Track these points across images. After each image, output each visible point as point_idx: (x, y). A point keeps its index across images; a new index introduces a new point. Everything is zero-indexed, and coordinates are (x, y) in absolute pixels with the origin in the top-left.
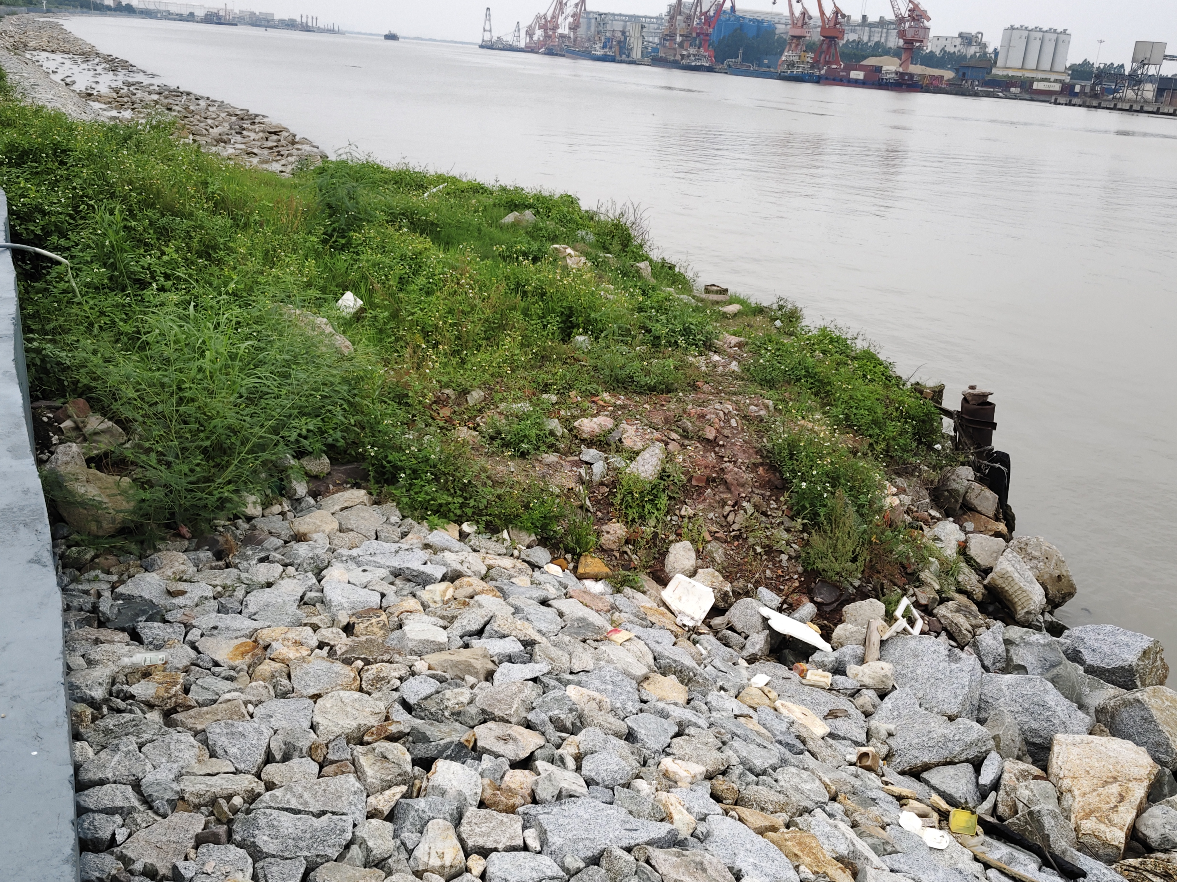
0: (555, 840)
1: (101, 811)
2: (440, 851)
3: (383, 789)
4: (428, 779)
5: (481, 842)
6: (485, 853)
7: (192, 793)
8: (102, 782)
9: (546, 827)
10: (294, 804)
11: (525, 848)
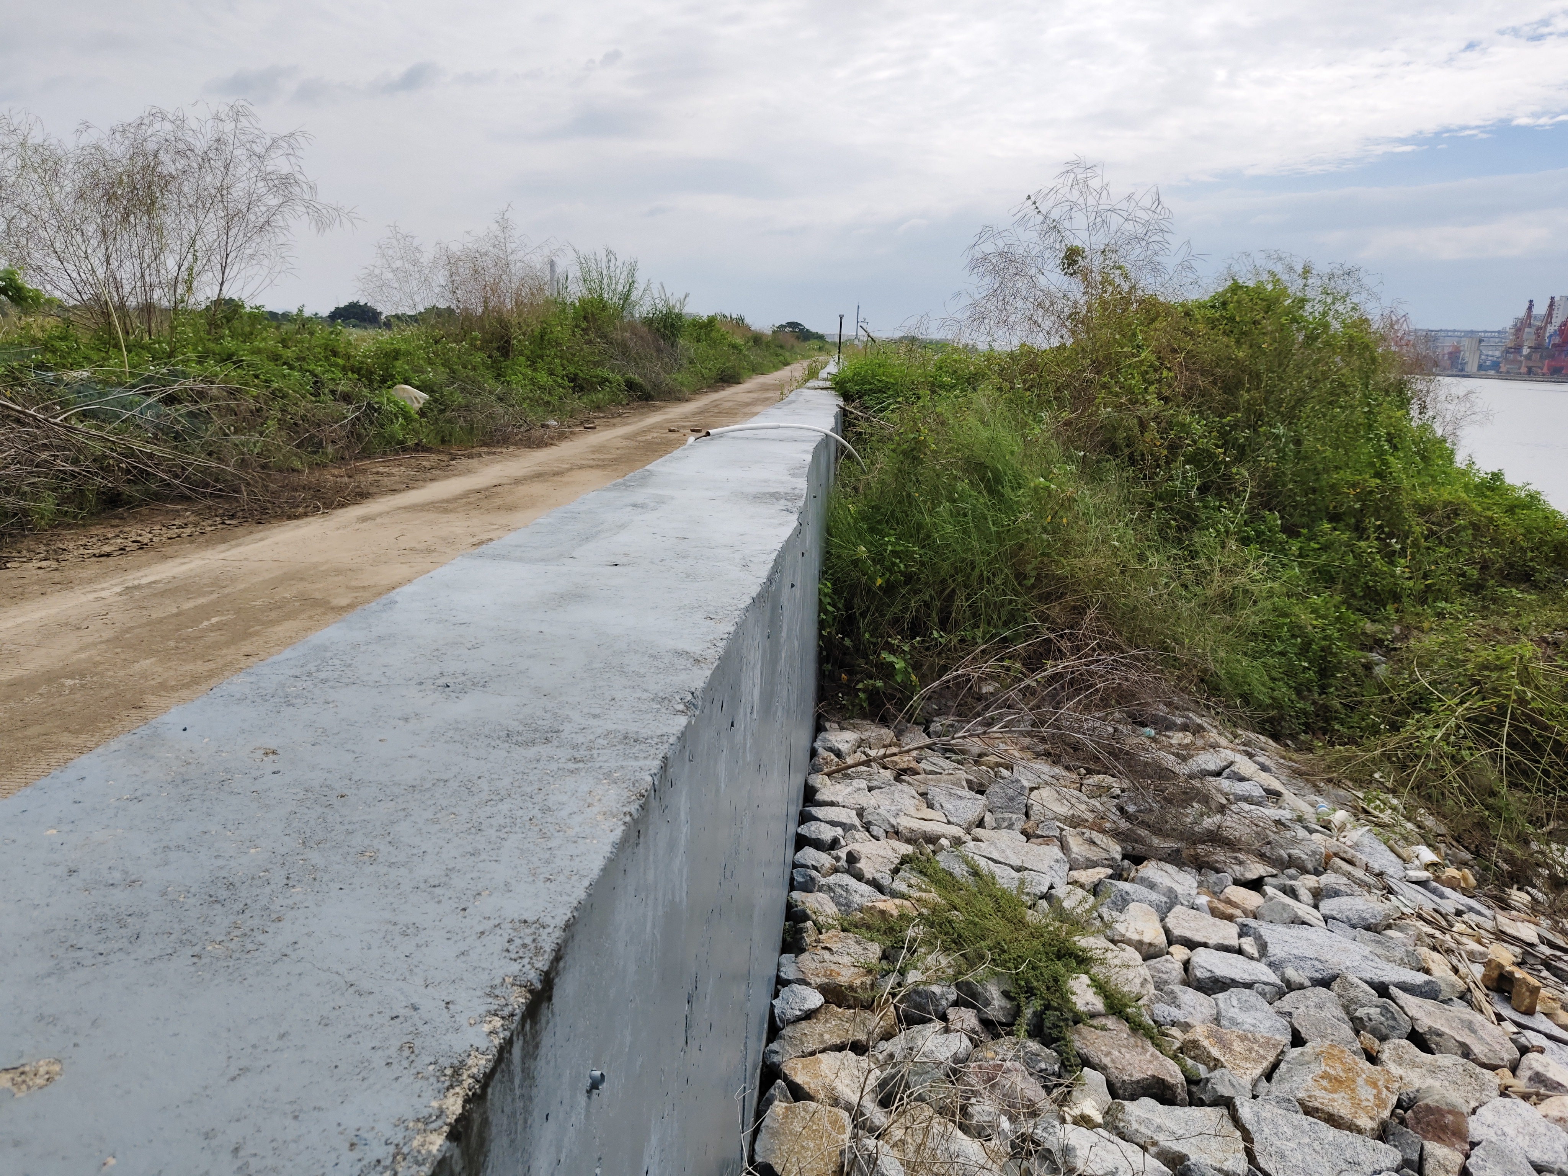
0: (1276, 951)
1: (827, 822)
2: (1140, 929)
3: (1087, 868)
4: (1137, 871)
5: (1188, 934)
6: (1191, 945)
7: (906, 828)
8: (832, 804)
9: (1267, 939)
10: (995, 856)
11: (1240, 951)
